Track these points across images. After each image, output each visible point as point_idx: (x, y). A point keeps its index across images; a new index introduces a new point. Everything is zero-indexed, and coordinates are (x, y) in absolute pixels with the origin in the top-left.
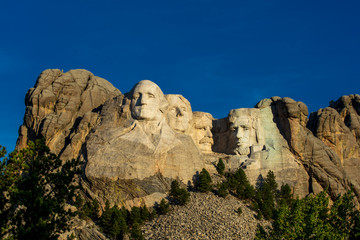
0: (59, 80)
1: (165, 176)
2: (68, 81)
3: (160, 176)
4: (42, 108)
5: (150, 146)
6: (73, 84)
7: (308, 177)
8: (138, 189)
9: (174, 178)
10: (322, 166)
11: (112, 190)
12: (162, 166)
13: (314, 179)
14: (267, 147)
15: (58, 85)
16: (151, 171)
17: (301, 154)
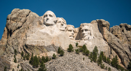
0: (19, 12)
1: (55, 45)
2: (22, 12)
3: (53, 45)
4: (12, 21)
5: (50, 34)
6: (23, 13)
7: (110, 49)
8: (45, 49)
9: (59, 46)
10: (115, 45)
11: (35, 50)
12: (54, 42)
13: (112, 49)
14: (95, 37)
15: (18, 13)
16: (50, 43)
17: (107, 40)
